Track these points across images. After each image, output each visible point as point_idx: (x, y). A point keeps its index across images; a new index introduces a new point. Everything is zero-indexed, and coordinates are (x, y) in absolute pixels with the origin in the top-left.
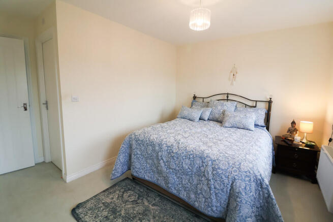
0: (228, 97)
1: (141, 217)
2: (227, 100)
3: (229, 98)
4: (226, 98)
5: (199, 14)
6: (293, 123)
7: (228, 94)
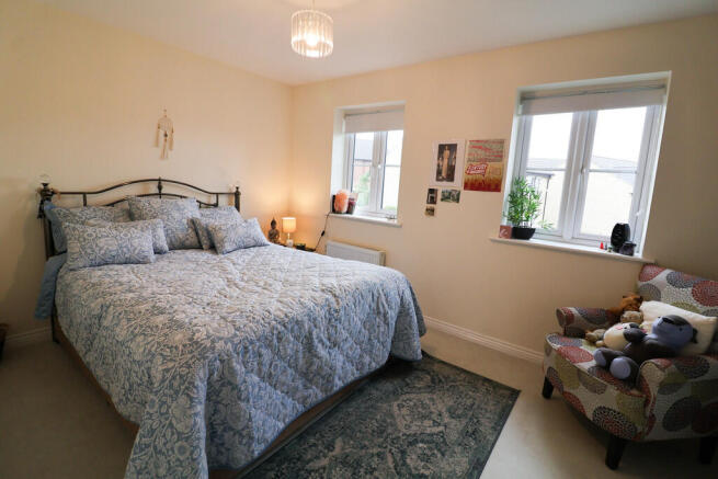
0: (160, 188)
1: (362, 470)
2: (160, 195)
3: (163, 192)
4: (157, 192)
5: (310, 23)
6: (273, 223)
7: (160, 180)
